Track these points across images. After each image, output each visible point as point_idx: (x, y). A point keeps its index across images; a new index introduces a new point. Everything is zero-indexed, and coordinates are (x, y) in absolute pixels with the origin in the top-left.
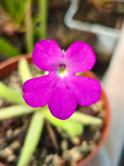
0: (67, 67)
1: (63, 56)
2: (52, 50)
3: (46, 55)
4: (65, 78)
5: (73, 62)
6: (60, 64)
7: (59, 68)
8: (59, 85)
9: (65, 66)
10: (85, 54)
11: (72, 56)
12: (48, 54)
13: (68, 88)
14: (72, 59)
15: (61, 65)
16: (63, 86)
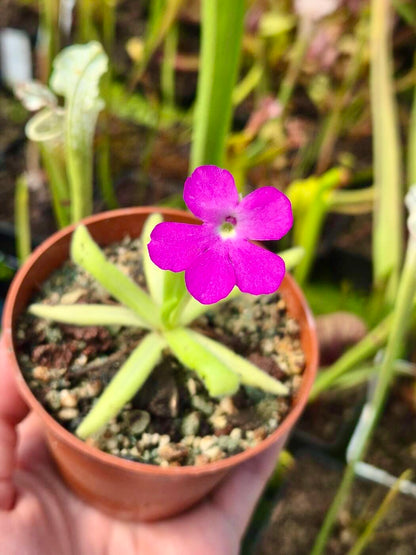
0: (238, 223)
1: (237, 204)
2: (221, 187)
3: (207, 192)
4: (229, 241)
5: (252, 219)
6: (228, 215)
7: (225, 223)
8: (215, 247)
9: (235, 221)
10: (276, 211)
11: (252, 208)
12: (212, 192)
13: (228, 257)
14: (252, 213)
15: (228, 218)
16: (222, 252)
